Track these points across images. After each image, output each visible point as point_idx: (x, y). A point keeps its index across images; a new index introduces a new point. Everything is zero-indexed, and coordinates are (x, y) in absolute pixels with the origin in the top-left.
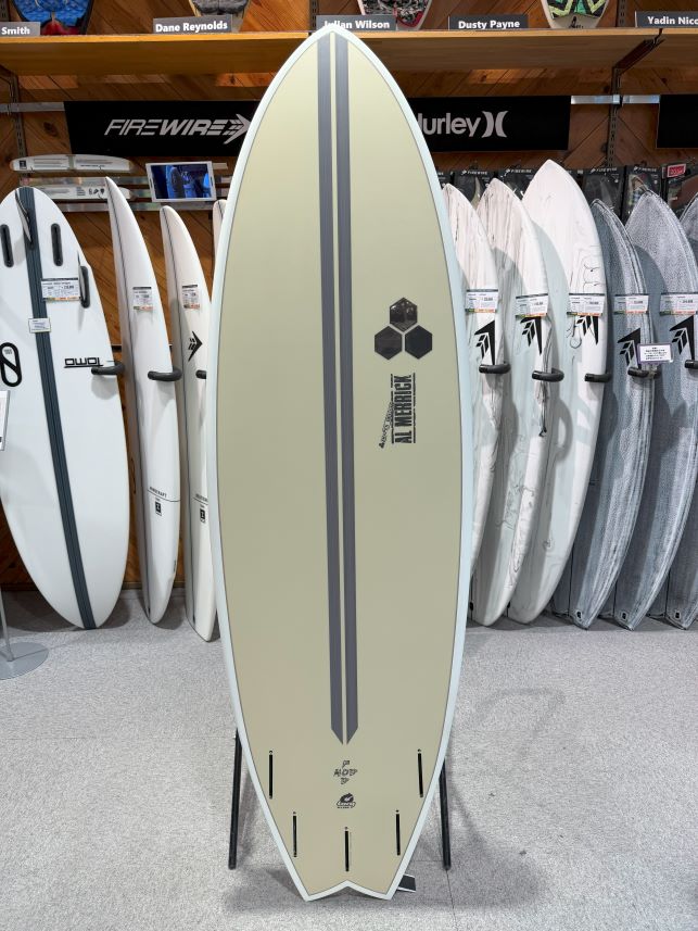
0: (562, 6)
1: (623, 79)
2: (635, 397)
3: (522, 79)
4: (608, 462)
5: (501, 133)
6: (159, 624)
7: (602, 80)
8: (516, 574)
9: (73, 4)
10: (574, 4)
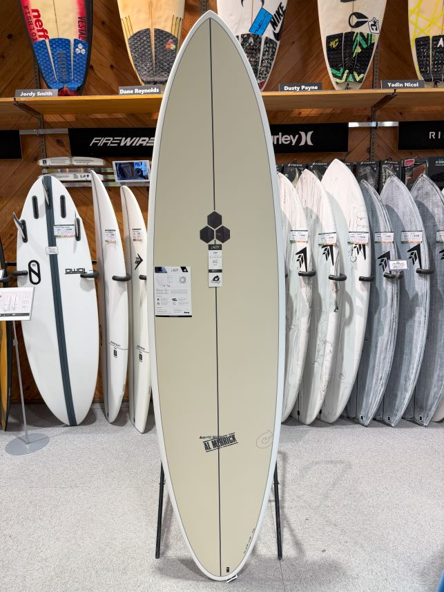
0: (341, 78)
1: (378, 113)
2: (388, 290)
3: (322, 114)
4: (375, 326)
5: (310, 143)
6: (113, 423)
7: (366, 114)
8: (324, 393)
9: (76, 80)
10: (347, 77)
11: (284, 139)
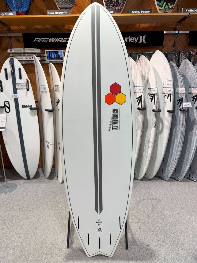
0: (162, 7)
1: (179, 26)
2: (181, 117)
3: (150, 26)
5: (144, 42)
6: (48, 178)
7: (173, 26)
9: (25, 7)
10: (165, 6)
11: (131, 39)
